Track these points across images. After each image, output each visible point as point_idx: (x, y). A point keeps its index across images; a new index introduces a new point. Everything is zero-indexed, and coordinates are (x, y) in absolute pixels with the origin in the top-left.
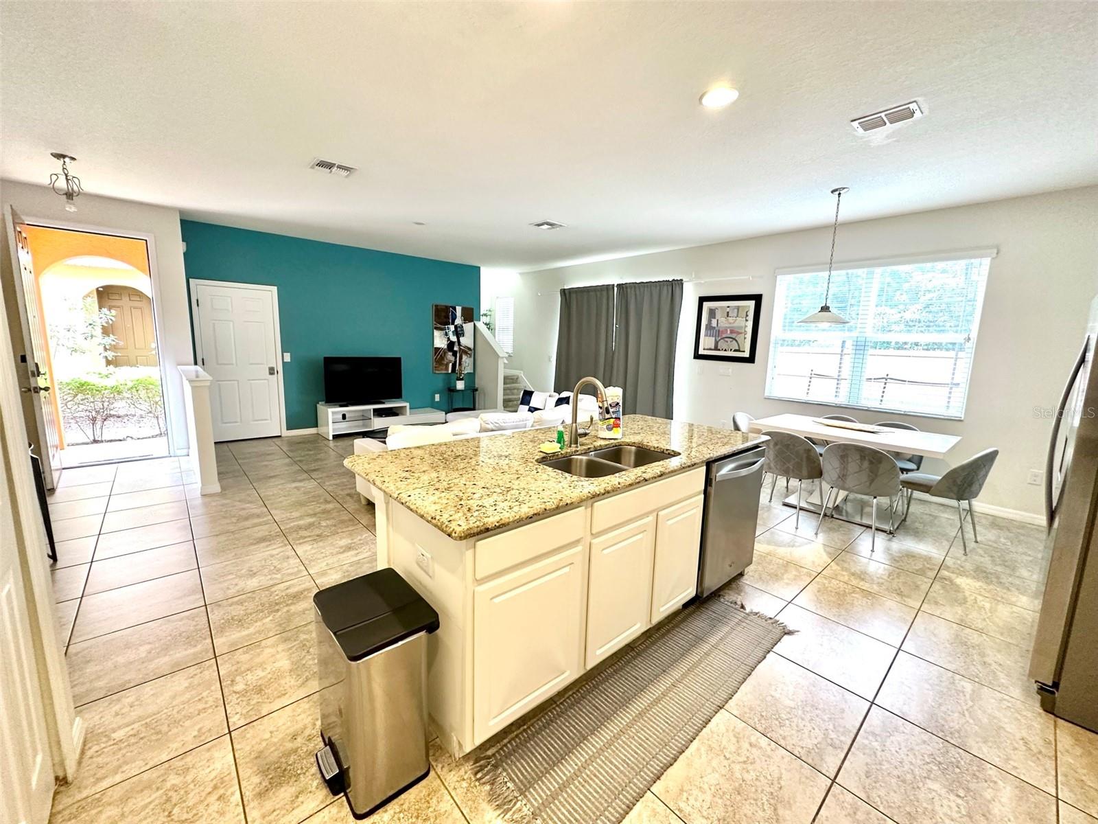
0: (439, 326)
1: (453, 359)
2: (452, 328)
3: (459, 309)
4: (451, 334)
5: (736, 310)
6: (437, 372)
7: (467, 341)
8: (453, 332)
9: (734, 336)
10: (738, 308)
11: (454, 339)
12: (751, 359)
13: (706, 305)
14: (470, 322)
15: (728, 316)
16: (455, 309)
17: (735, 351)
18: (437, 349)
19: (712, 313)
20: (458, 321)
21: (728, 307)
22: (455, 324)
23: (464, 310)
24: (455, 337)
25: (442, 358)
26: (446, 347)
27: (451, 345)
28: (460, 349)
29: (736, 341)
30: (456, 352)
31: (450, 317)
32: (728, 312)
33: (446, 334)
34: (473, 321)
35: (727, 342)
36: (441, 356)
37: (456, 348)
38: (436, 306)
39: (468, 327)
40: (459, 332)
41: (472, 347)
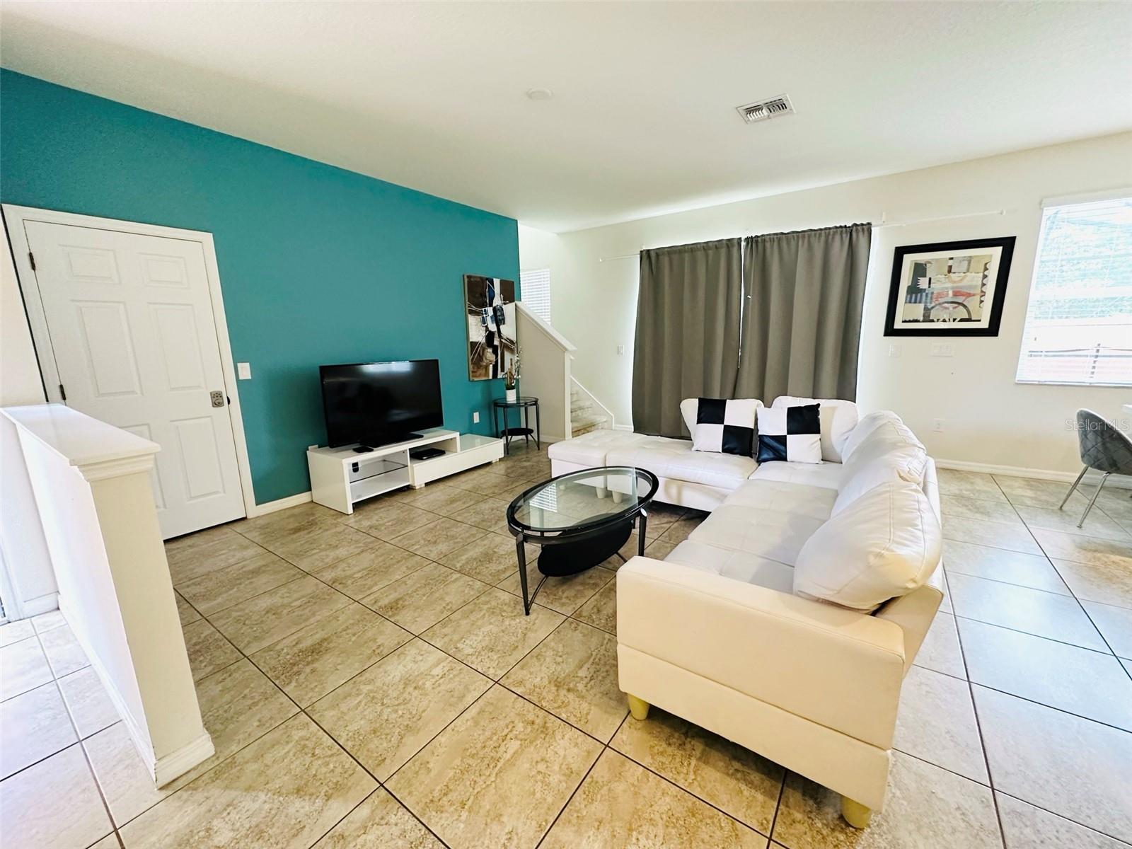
0: (474, 308)
1: (492, 357)
2: (490, 310)
3: (497, 282)
4: (489, 320)
5: (966, 263)
6: (476, 379)
7: (508, 331)
8: (491, 317)
9: (960, 299)
10: (970, 259)
11: (493, 328)
12: (993, 330)
13: (909, 260)
14: (510, 302)
15: (950, 271)
16: (492, 282)
17: (962, 320)
18: (473, 344)
19: (920, 270)
20: (497, 301)
21: (952, 259)
22: (494, 305)
23: (502, 283)
24: (495, 325)
25: (481, 358)
26: (484, 341)
27: (490, 336)
28: (501, 342)
29: (965, 306)
30: (497, 347)
31: (487, 294)
32: (950, 267)
33: (484, 321)
34: (514, 301)
35: (946, 308)
36: (479, 354)
37: (496, 342)
38: (469, 277)
39: (509, 309)
40: (499, 319)
41: (514, 339)
